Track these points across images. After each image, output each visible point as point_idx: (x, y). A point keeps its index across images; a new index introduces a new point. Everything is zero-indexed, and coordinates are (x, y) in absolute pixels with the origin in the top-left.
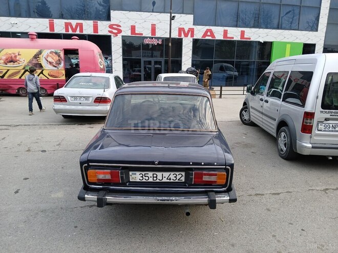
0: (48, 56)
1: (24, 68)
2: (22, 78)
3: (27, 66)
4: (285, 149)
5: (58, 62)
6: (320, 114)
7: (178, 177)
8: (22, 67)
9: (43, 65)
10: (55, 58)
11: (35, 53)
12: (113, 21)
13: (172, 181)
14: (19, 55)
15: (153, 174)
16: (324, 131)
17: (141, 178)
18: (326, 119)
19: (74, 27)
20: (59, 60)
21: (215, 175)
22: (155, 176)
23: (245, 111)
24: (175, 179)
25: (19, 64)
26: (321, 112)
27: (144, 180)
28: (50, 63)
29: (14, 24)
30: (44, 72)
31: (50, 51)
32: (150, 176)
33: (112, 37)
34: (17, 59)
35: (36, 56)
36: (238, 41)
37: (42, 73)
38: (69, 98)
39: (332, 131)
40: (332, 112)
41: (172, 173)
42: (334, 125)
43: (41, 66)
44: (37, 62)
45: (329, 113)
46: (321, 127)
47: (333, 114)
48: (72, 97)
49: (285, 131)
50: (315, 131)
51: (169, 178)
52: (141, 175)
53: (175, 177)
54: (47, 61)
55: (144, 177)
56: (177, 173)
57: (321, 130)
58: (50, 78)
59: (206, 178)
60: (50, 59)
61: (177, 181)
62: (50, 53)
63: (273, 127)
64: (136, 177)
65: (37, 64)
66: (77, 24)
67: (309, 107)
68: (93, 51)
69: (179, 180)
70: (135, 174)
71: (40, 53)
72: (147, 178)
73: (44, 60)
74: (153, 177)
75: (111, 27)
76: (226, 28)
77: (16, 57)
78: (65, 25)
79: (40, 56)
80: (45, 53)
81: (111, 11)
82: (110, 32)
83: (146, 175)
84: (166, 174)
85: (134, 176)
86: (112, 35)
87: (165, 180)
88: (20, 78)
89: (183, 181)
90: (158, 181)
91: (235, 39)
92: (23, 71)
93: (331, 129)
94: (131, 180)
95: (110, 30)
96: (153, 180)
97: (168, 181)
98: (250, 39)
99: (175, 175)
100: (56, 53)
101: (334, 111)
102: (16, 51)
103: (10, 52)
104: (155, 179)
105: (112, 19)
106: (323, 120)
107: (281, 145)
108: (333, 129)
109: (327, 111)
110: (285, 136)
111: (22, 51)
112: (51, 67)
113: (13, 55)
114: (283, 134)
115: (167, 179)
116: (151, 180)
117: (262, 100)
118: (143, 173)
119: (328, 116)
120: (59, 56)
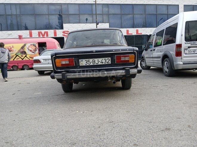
0: (29, 47)
1: (16, 55)
2: (15, 60)
3: (17, 53)
4: (168, 70)
5: (35, 50)
6: (185, 45)
7: (107, 61)
8: (15, 54)
9: (26, 52)
10: (33, 48)
11: (22, 46)
12: (65, 29)
13: (104, 64)
14: (13, 47)
15: (93, 60)
16: (188, 54)
17: (86, 63)
18: (189, 47)
19: (43, 34)
20: (36, 49)
21: (128, 56)
22: (94, 61)
23: (143, 62)
24: (105, 62)
25: (13, 52)
26: (185, 43)
27: (88, 65)
28: (31, 51)
29: (10, 34)
30: (27, 56)
31: (30, 44)
32: (91, 62)
33: (65, 38)
34: (12, 49)
35: (23, 48)
36: (135, 35)
37: (26, 56)
38: (42, 60)
39: (193, 54)
40: (191, 43)
41: (104, 59)
42: (194, 50)
43: (25, 53)
44: (23, 51)
45: (190, 43)
46: (187, 52)
47: (192, 44)
48: (44, 60)
49: (167, 61)
50: (183, 55)
51: (102, 62)
52: (86, 61)
53: (105, 61)
54: (29, 50)
55: (87, 62)
56: (106, 59)
57: (187, 54)
58: (31, 59)
59: (123, 59)
60: (30, 49)
61: (106, 63)
62: (30, 45)
63: (160, 62)
64: (83, 62)
65: (23, 52)
66: (45, 32)
67: (178, 42)
68: (54, 43)
69: (107, 63)
70: (83, 61)
71: (25, 45)
72: (89, 63)
73: (27, 49)
74: (93, 62)
75: (64, 32)
76: (128, 29)
77: (11, 48)
78: (38, 33)
79: (25, 47)
80: (28, 45)
81: (64, 24)
82: (63, 35)
83: (89, 61)
84: (100, 60)
85: (82, 62)
86: (65, 37)
87: (100, 63)
88: (14, 60)
89: (110, 63)
90: (96, 64)
91: (133, 34)
92: (15, 56)
93: (192, 53)
94: (80, 65)
95: (64, 34)
96: (93, 64)
97: (102, 64)
98: (142, 34)
99: (105, 60)
100: (34, 45)
101: (192, 42)
102: (11, 45)
103: (8, 46)
104: (94, 63)
105: (64, 28)
106: (187, 48)
107: (165, 69)
108: (194, 53)
109: (189, 42)
110: (167, 63)
111: (14, 45)
112: (31, 53)
113: (10, 48)
114: (165, 63)
115: (101, 63)
116: (92, 64)
117: (151, 51)
118: (87, 60)
119: (189, 45)
120: (35, 47)
